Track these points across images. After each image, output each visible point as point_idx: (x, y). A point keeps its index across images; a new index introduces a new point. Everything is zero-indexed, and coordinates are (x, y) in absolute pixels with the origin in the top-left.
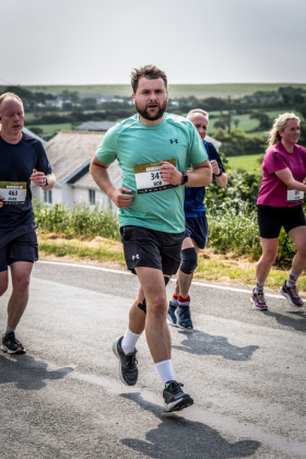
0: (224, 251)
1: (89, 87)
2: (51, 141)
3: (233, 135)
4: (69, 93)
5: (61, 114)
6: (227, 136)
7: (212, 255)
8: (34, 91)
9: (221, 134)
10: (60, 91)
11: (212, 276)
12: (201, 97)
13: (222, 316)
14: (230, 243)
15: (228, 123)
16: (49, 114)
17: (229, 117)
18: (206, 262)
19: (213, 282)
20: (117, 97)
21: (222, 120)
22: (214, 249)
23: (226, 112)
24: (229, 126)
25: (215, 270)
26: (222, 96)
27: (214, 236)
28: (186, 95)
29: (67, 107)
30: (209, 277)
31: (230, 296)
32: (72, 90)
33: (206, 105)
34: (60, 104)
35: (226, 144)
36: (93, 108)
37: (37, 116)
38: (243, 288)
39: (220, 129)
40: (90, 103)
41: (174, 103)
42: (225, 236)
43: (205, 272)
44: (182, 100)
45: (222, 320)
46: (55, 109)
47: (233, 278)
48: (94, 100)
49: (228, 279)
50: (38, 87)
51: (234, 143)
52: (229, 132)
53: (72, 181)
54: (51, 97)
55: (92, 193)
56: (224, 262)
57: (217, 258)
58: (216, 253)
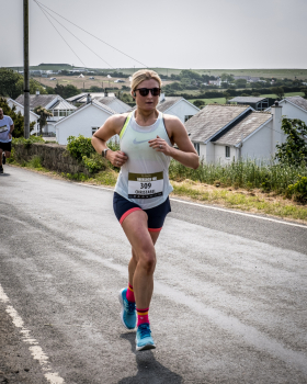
0: (268, 191)
1: (242, 71)
2: (202, 111)
4: (226, 75)
5: (219, 91)
7: (258, 194)
8: (201, 74)
10: (220, 74)
11: (246, 208)
13: (232, 233)
14: (273, 186)
16: (211, 91)
19: (245, 211)
20: (261, 78)
22: (262, 189)
27: (263, 181)
29: (224, 86)
30: (244, 208)
31: (249, 221)
32: (229, 74)
34: (219, 83)
36: (244, 87)
37: (202, 92)
38: (263, 215)
40: (241, 83)
41: (304, 84)
42: (269, 181)
43: (244, 205)
46: (216, 87)
47: (259, 209)
48: (245, 81)
49: (256, 210)
50: (204, 71)
53: (214, 139)
54: (213, 78)
55: (228, 148)
57: (263, 195)
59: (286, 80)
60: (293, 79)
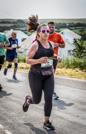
0: (82, 69)
2: (30, 36)
3: (85, 34)
6: (83, 34)
7: (79, 71)
9: (81, 34)
11: (79, 77)
12: (75, 22)
13: (82, 89)
14: (84, 67)
15: (84, 30)
17: (84, 29)
18: (77, 73)
19: (79, 79)
21: (82, 30)
22: (79, 69)
23: (83, 27)
24: (84, 31)
25: (80, 75)
26: (82, 22)
27: (80, 65)
28: (71, 22)
30: (78, 77)
31: (84, 83)
33: (77, 25)
35: (83, 37)
37: (26, 28)
39: (81, 32)
41: (67, 24)
42: (83, 65)
43: (77, 76)
44: (70, 24)
45: (82, 90)
47: (85, 78)
49: (84, 78)
51: (85, 37)
52: (84, 33)
56: (82, 73)
57: (80, 72)
58: (80, 70)
59: (60, 23)
60: (63, 23)
